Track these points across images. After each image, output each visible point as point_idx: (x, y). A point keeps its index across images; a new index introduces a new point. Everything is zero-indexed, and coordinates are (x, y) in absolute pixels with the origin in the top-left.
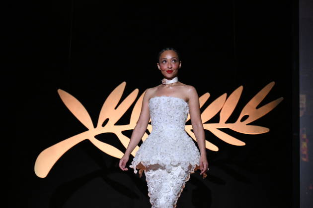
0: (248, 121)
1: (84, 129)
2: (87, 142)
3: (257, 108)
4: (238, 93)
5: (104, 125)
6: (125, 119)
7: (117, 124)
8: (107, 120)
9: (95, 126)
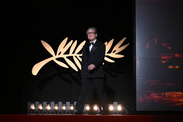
0: (116, 52)
1: (52, 56)
2: (53, 61)
3: (119, 47)
4: (112, 42)
5: (59, 54)
6: (67, 52)
7: (64, 54)
8: (60, 52)
9: (56, 55)
